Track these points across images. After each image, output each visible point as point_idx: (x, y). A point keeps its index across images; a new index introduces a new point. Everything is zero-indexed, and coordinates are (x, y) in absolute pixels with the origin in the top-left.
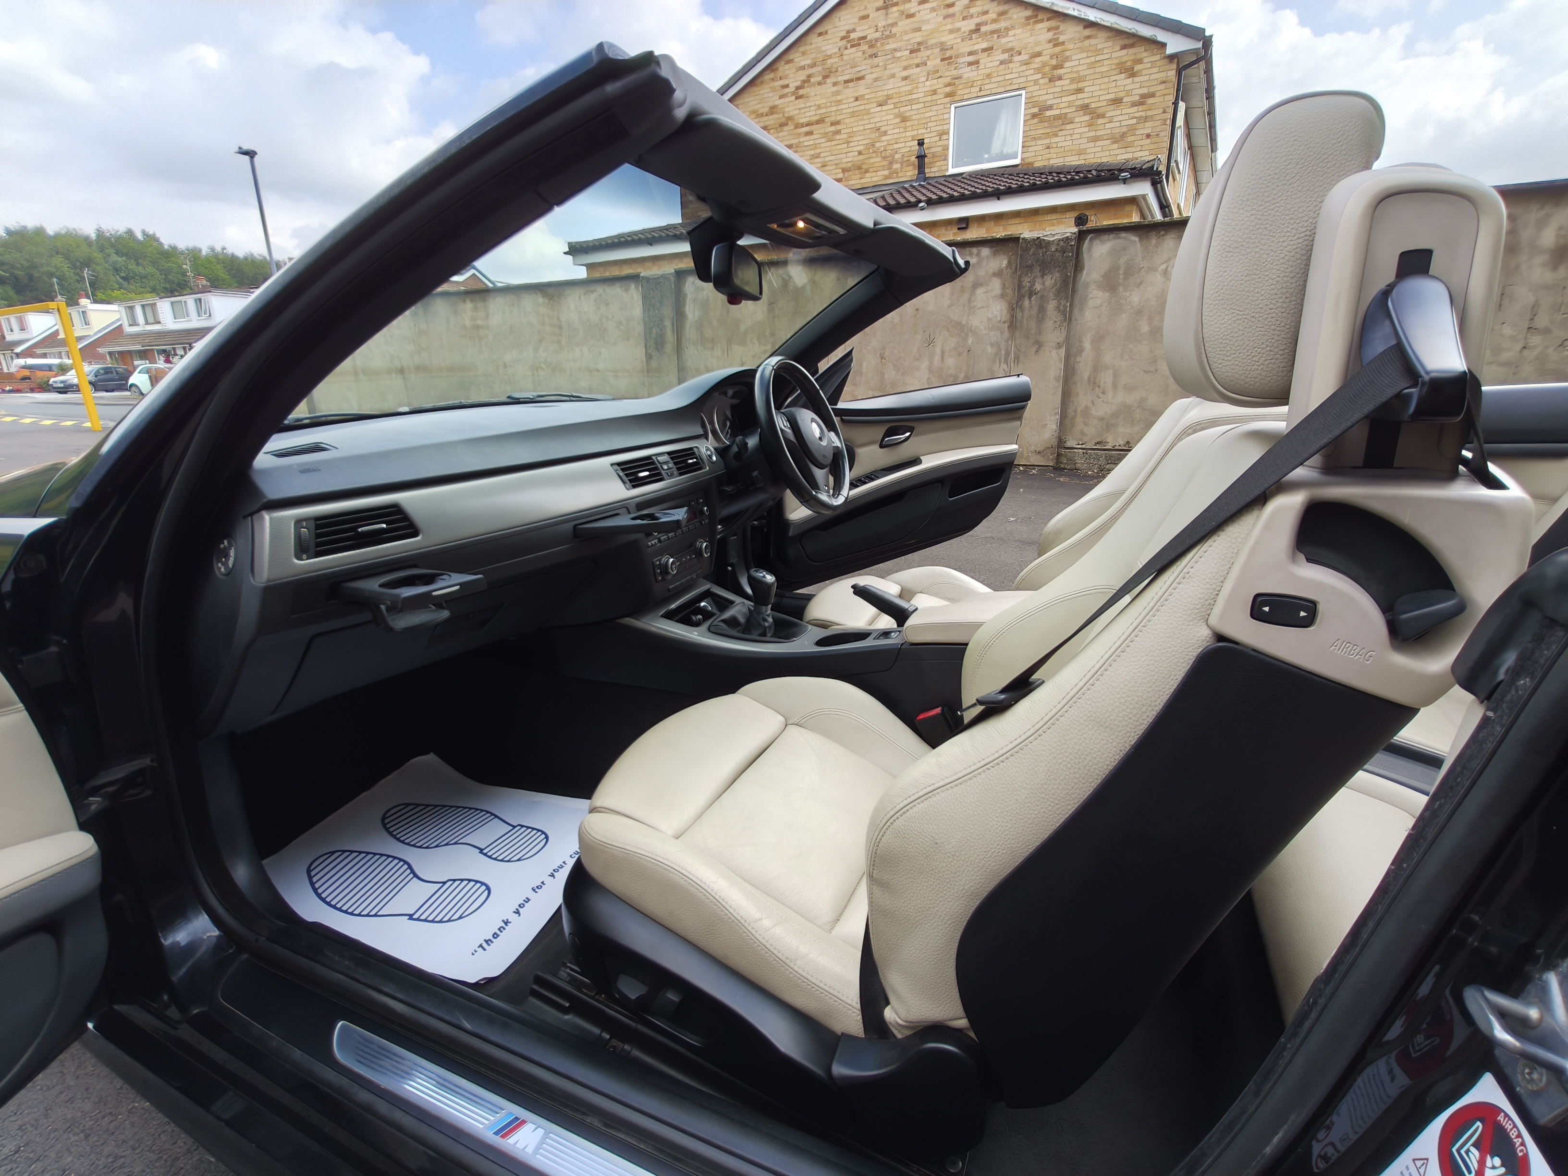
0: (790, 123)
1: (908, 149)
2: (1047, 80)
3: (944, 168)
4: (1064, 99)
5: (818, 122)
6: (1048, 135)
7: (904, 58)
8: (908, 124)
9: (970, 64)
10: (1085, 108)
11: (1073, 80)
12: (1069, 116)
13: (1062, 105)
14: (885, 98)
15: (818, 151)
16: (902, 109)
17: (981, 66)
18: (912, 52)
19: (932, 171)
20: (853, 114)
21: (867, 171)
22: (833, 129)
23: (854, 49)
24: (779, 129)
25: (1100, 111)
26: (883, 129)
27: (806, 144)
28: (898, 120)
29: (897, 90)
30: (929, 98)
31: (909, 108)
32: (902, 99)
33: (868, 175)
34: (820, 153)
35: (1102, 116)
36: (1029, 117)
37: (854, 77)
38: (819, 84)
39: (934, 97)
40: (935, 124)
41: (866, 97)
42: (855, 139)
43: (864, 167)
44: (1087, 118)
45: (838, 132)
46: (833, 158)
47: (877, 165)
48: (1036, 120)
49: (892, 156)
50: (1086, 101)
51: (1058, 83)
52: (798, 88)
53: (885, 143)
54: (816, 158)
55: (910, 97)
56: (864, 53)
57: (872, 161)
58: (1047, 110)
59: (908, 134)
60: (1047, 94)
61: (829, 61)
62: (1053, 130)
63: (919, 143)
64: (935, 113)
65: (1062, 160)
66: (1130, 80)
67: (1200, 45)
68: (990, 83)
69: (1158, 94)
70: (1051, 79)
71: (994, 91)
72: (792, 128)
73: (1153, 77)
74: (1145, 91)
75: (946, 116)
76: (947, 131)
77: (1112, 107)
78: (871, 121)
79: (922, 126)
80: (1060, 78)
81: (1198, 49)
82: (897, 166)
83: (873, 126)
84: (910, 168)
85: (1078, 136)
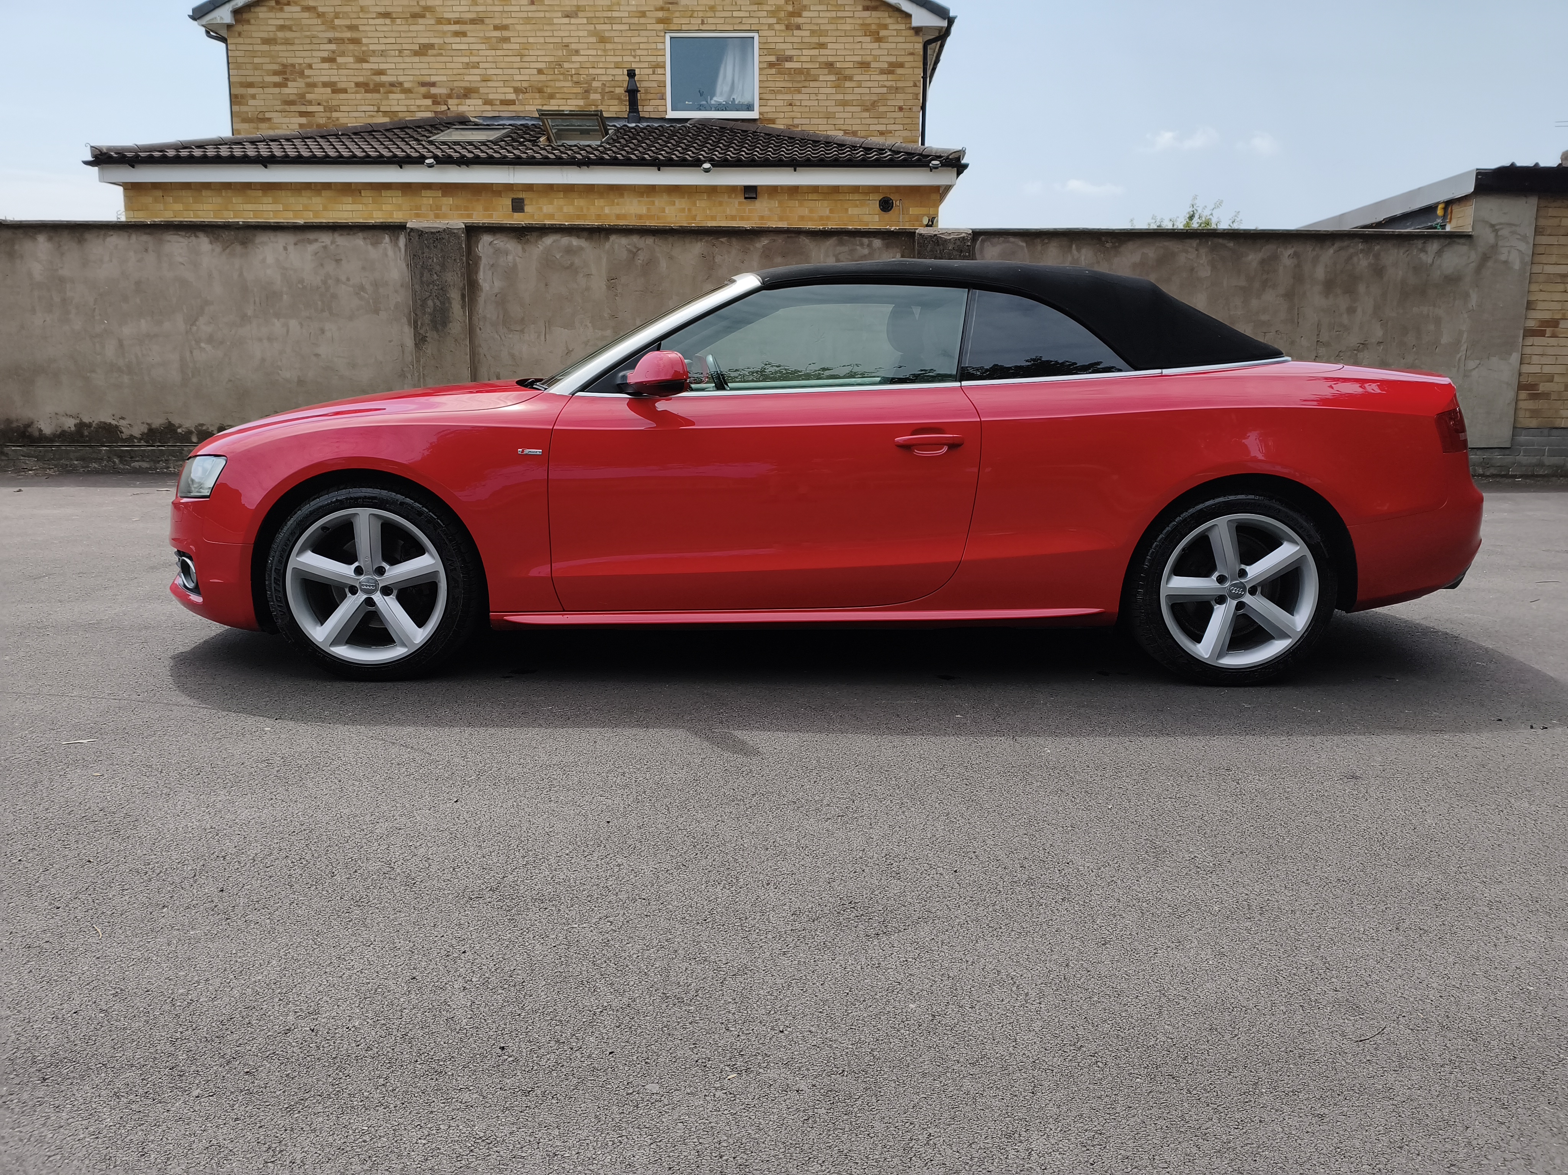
0: (428, 15)
1: (610, 78)
2: (783, 27)
3: (661, 109)
4: (805, 52)
5: (473, 21)
6: (788, 90)
8: (609, 46)
10: (830, 66)
11: (813, 32)
12: (813, 72)
13: (803, 59)
14: (574, 9)
15: (474, 59)
16: (599, 27)
19: (647, 109)
20: (528, 20)
21: (552, 96)
22: (497, 34)
24: (410, 21)
25: (848, 72)
26: (573, 46)
27: (455, 47)
28: (593, 40)
29: (591, 2)
30: (636, 20)
31: (608, 27)
32: (598, 14)
33: (553, 102)
34: (478, 63)
35: (850, 78)
36: (765, 65)
39: (642, 20)
40: (645, 53)
42: (531, 53)
43: (549, 90)
44: (833, 78)
45: (506, 40)
46: (499, 71)
47: (566, 90)
48: (773, 71)
49: (589, 84)
50: (831, 59)
51: (796, 32)
53: (577, 65)
54: (473, 67)
55: (609, 14)
57: (558, 84)
58: (787, 61)
59: (609, 59)
60: (785, 43)
62: (795, 85)
63: (626, 73)
64: (644, 40)
65: (807, 121)
66: (876, 45)
67: (945, 24)
68: (715, 17)
69: (907, 65)
70: (788, 27)
71: (719, 27)
72: (433, 22)
73: (900, 46)
74: (893, 59)
75: (660, 46)
76: (662, 64)
77: (859, 71)
78: (556, 34)
79: (628, 52)
80: (798, 27)
81: (942, 27)
82: (595, 96)
83: (558, 40)
84: (616, 102)
85: (824, 97)
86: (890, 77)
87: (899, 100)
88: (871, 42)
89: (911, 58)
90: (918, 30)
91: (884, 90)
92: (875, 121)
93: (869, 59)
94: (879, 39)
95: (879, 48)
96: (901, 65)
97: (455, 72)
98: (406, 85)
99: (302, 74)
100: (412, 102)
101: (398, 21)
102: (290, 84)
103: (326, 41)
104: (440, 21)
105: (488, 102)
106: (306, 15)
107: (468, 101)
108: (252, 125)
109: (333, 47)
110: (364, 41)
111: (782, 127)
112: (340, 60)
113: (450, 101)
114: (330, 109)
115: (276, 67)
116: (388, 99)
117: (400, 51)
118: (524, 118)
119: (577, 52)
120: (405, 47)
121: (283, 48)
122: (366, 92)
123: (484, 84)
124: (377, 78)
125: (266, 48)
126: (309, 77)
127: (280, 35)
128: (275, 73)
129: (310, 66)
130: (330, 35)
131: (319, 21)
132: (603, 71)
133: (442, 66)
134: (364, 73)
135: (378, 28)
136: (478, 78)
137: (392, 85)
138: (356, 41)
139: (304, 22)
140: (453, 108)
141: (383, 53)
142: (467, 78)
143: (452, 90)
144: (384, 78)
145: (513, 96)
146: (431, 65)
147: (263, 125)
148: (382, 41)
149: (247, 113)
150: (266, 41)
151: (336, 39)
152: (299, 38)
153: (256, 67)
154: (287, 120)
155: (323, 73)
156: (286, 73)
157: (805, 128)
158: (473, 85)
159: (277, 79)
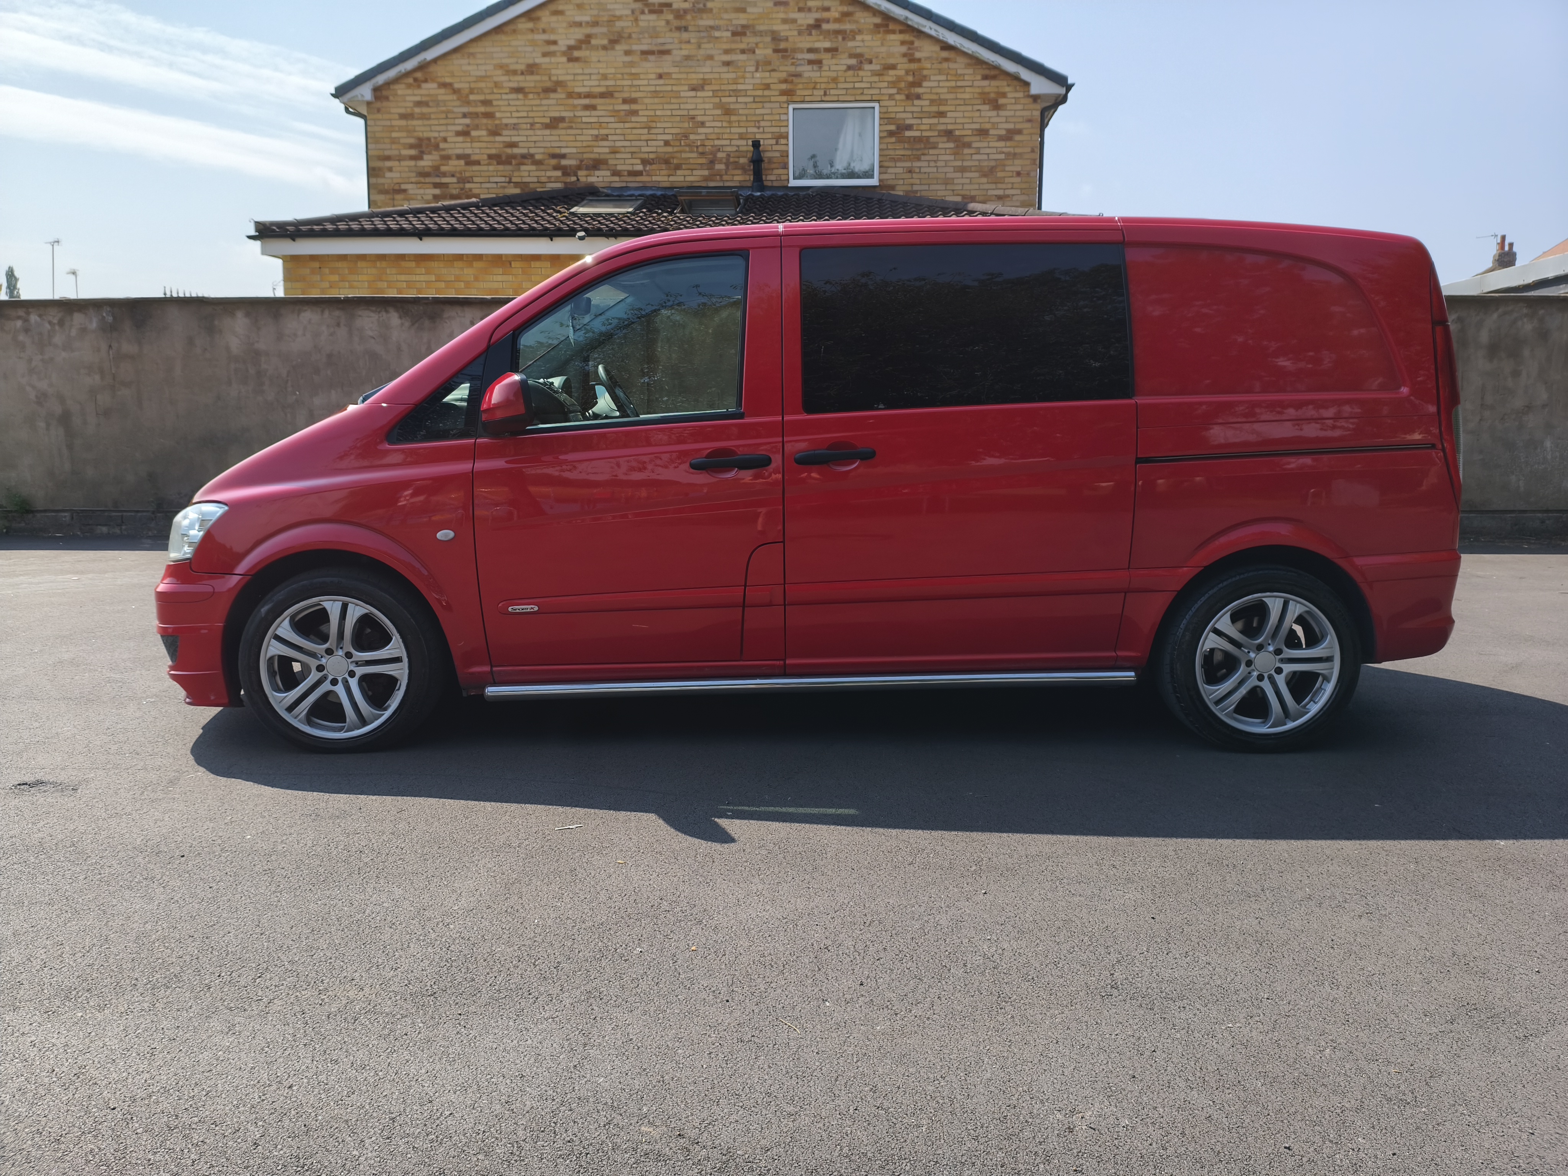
0: (559, 90)
1: (735, 149)
2: (903, 97)
3: (783, 177)
4: (925, 121)
5: (602, 95)
6: (908, 158)
7: (725, 40)
8: (733, 118)
9: (810, 62)
10: (949, 134)
11: (932, 101)
12: (932, 140)
13: (923, 127)
14: (701, 82)
15: (604, 132)
16: (724, 100)
17: (825, 68)
18: (734, 34)
19: (771, 178)
20: (655, 94)
21: (678, 167)
22: (626, 107)
23: (653, 17)
24: (542, 95)
25: (967, 139)
26: (699, 119)
27: (584, 120)
28: (719, 112)
29: (717, 76)
30: (760, 93)
31: (733, 99)
32: (723, 87)
33: (679, 172)
34: (607, 135)
35: (968, 145)
36: (885, 134)
37: (655, 48)
38: (604, 48)
39: (767, 93)
40: (769, 124)
41: (674, 76)
42: (659, 125)
43: (675, 161)
44: (951, 145)
45: (635, 113)
46: (627, 144)
47: (692, 161)
48: (893, 140)
49: (714, 154)
50: (950, 127)
51: (916, 102)
52: (571, 48)
53: (703, 137)
54: (602, 140)
55: (734, 87)
56: (668, 22)
57: (684, 155)
58: (907, 130)
59: (733, 130)
60: (904, 112)
61: (619, 24)
62: (915, 152)
63: (750, 143)
64: (769, 111)
65: (926, 187)
66: (994, 113)
67: (1062, 91)
68: (837, 88)
69: (1025, 132)
70: (908, 97)
71: (841, 98)
72: (563, 96)
73: (1018, 113)
74: (1011, 126)
75: (783, 117)
76: (785, 134)
77: (978, 138)
78: (682, 106)
79: (752, 124)
80: (918, 97)
81: (1060, 95)
82: (720, 167)
83: (685, 113)
84: (739, 172)
85: (943, 164)
86: (1008, 144)
87: (1017, 165)
88: (989, 110)
89: (1028, 125)
90: (1036, 98)
91: (1002, 156)
92: (993, 186)
93: (988, 126)
94: (997, 107)
95: (998, 116)
96: (1019, 132)
97: (585, 144)
98: (537, 157)
99: (437, 147)
100: (543, 173)
101: (531, 96)
102: (425, 157)
103: (460, 115)
104: (570, 95)
105: (616, 173)
106: (442, 91)
107: (597, 173)
108: (388, 196)
109: (467, 121)
110: (498, 115)
111: (901, 193)
112: (474, 133)
113: (580, 173)
114: (463, 180)
115: (412, 141)
116: (519, 170)
117: (532, 124)
118: (651, 188)
119: (703, 124)
120: (537, 120)
121: (420, 122)
122: (498, 164)
123: (612, 156)
124: (509, 151)
125: (403, 123)
126: (444, 150)
127: (417, 110)
128: (411, 146)
129: (445, 140)
130: (465, 110)
131: (455, 97)
132: (727, 142)
133: (572, 138)
134: (497, 145)
135: (512, 103)
136: (607, 150)
137: (524, 156)
138: (489, 115)
139: (440, 98)
140: (583, 179)
141: (515, 127)
142: (596, 150)
143: (581, 161)
144: (516, 151)
145: (640, 168)
146: (562, 138)
147: (398, 197)
148: (515, 114)
149: (384, 184)
150: (403, 116)
151: (471, 113)
152: (433, 113)
153: (394, 141)
154: (422, 191)
155: (458, 146)
156: (422, 146)
157: (924, 194)
158: (602, 157)
159: (413, 152)
